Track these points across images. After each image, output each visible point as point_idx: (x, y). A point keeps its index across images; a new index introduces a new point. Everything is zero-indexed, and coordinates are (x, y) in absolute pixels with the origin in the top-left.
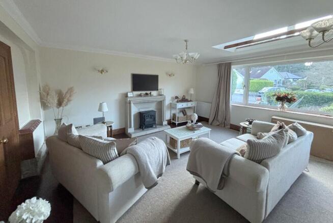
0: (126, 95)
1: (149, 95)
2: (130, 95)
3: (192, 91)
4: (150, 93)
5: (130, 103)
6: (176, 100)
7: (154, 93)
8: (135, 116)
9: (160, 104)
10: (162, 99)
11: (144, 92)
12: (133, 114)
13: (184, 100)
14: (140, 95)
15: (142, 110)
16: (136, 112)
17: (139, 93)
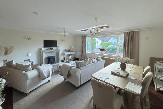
0: (41, 49)
1: (52, 49)
2: (43, 49)
3: (73, 47)
4: (53, 48)
5: (42, 53)
6: (66, 51)
7: (55, 48)
8: (45, 58)
9: (58, 53)
10: (58, 51)
11: (50, 48)
12: (44, 57)
13: (69, 51)
14: (48, 49)
15: (49, 56)
16: (46, 57)
17: (47, 48)
